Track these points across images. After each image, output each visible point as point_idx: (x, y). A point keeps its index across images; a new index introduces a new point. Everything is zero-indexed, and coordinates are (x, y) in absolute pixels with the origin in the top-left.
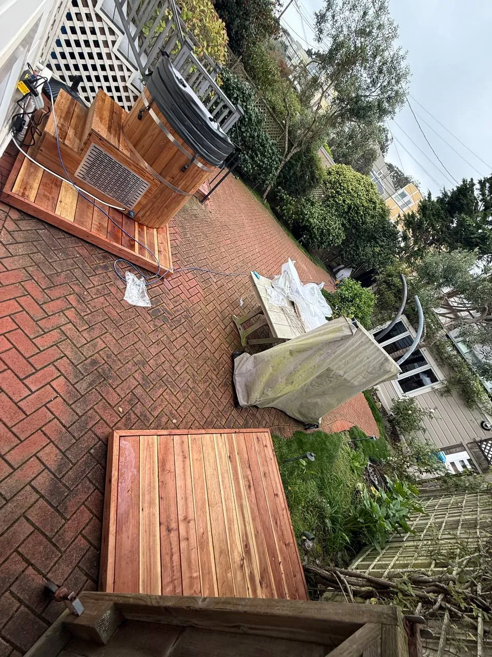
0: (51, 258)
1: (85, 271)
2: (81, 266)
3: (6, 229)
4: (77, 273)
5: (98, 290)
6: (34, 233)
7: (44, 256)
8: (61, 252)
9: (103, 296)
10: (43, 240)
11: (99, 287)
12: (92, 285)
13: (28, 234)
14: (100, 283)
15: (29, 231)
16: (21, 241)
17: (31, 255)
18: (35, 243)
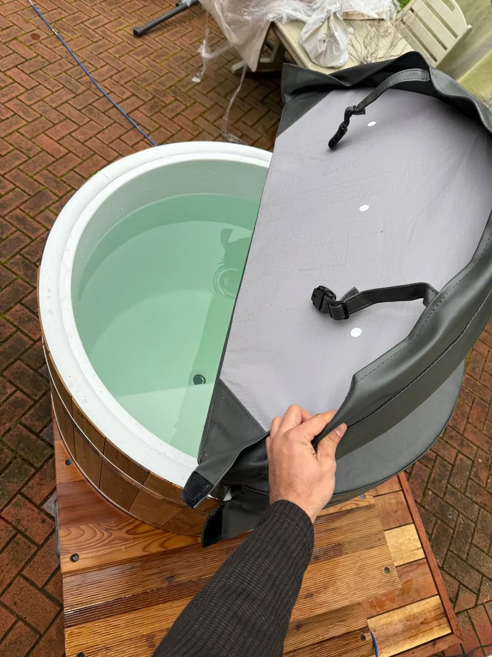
0: (468, 525)
1: (448, 473)
2: (444, 482)
3: (477, 600)
4: (458, 482)
5: (462, 445)
6: (450, 567)
7: (473, 535)
8: (447, 518)
9: (462, 435)
10: (449, 550)
11: (455, 445)
12: (460, 456)
13: (459, 573)
14: (448, 446)
15: (453, 574)
16: (476, 573)
17: (486, 550)
18: (464, 557)
